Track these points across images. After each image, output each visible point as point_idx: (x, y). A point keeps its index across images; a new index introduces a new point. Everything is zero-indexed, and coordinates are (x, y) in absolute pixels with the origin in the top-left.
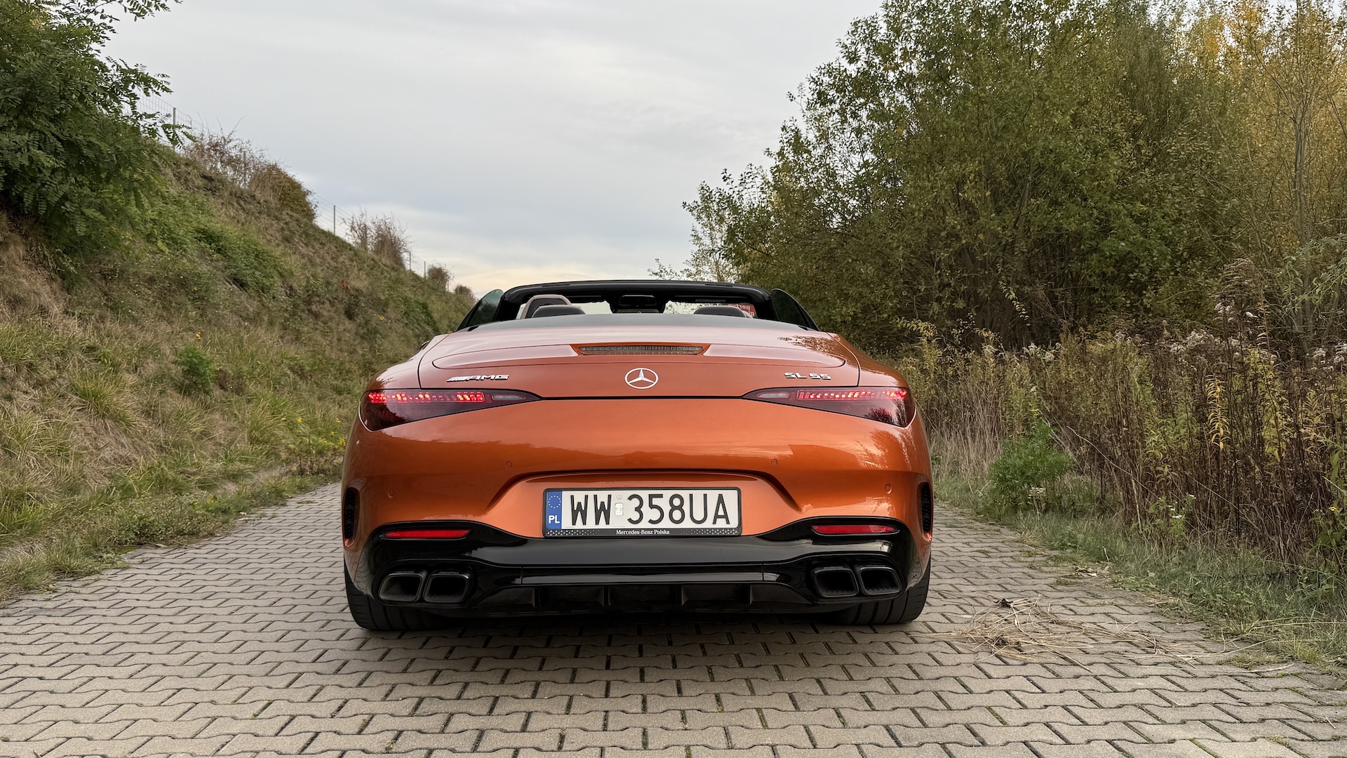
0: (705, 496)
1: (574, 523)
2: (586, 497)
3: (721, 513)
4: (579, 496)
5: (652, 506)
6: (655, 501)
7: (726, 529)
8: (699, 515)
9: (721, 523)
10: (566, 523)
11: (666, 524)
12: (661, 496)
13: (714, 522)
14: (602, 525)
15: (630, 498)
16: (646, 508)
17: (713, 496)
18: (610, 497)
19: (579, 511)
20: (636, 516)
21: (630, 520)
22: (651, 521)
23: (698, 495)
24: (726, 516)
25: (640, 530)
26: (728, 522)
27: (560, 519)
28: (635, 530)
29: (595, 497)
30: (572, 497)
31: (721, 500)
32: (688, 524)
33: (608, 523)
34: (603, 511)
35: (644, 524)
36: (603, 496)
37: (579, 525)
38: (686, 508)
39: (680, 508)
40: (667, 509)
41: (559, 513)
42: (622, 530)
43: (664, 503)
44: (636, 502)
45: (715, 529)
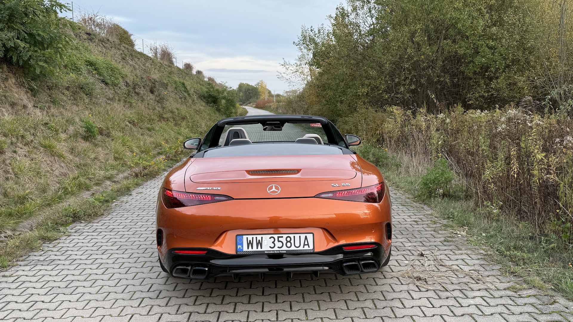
0: (300, 236)
1: (248, 248)
2: (253, 238)
3: (306, 243)
4: (250, 238)
5: (279, 241)
6: (280, 239)
7: (308, 250)
8: (297, 245)
9: (306, 248)
10: (245, 249)
11: (285, 248)
12: (282, 237)
13: (304, 247)
14: (259, 249)
15: (270, 238)
16: (276, 242)
17: (303, 236)
18: (262, 238)
19: (250, 244)
20: (272, 245)
21: (270, 247)
22: (278, 247)
23: (297, 236)
24: (308, 245)
25: (274, 251)
26: (309, 247)
27: (242, 247)
28: (272, 251)
29: (256, 238)
30: (247, 238)
31: (306, 238)
32: (293, 248)
33: (261, 248)
34: (260, 243)
35: (276, 249)
36: (259, 237)
37: (250, 249)
38: (292, 241)
39: (290, 241)
40: (285, 242)
41: (242, 245)
42: (267, 251)
43: (283, 240)
44: (272, 240)
45: (304, 250)
